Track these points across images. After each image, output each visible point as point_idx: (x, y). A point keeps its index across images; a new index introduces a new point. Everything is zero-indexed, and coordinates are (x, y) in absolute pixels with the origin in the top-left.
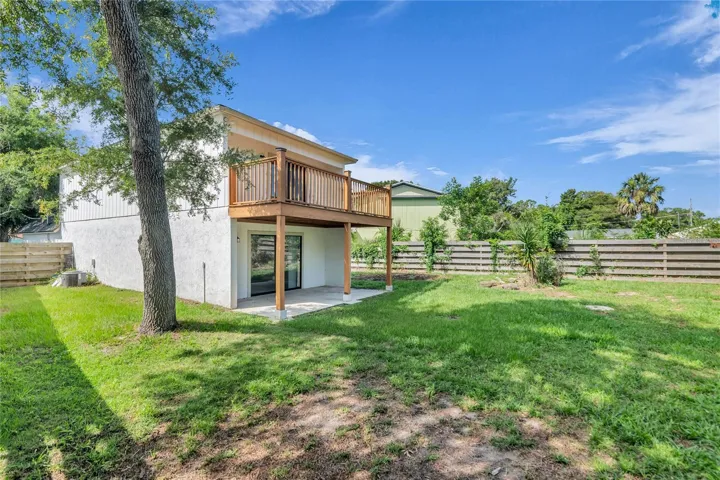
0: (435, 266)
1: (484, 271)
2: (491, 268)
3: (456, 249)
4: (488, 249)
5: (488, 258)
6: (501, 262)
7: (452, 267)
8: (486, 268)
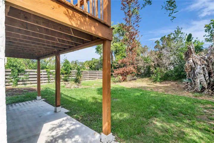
0: (18, 83)
1: (44, 83)
2: (47, 81)
3: (31, 73)
4: (46, 73)
5: (46, 77)
6: (51, 78)
7: (29, 82)
8: (45, 81)
